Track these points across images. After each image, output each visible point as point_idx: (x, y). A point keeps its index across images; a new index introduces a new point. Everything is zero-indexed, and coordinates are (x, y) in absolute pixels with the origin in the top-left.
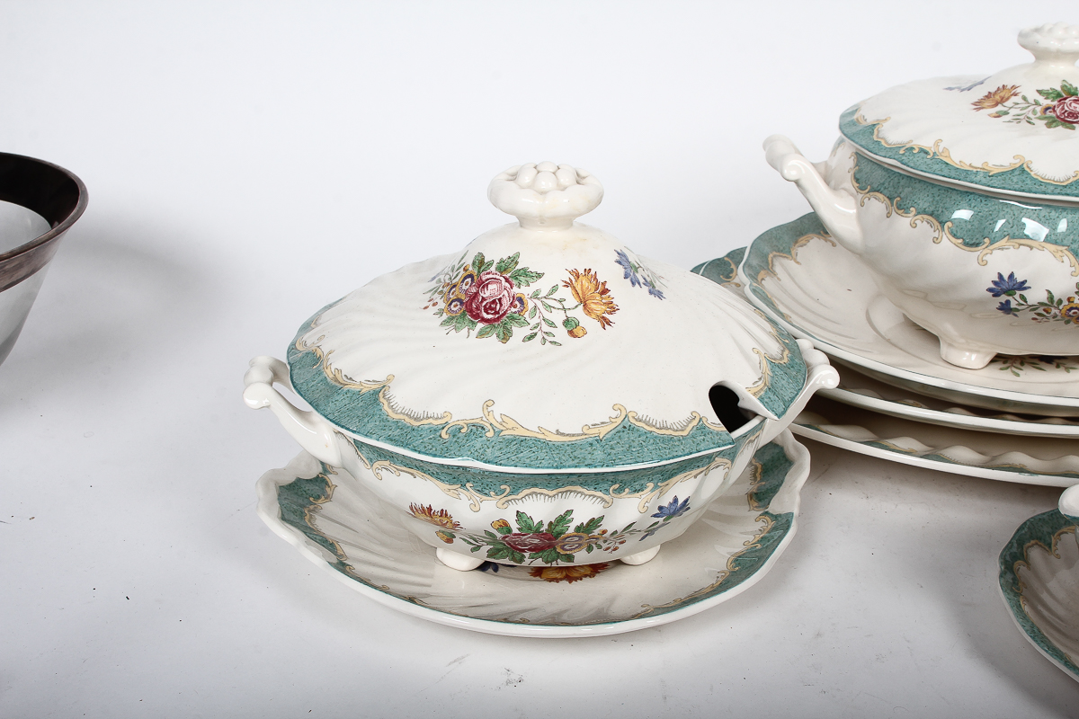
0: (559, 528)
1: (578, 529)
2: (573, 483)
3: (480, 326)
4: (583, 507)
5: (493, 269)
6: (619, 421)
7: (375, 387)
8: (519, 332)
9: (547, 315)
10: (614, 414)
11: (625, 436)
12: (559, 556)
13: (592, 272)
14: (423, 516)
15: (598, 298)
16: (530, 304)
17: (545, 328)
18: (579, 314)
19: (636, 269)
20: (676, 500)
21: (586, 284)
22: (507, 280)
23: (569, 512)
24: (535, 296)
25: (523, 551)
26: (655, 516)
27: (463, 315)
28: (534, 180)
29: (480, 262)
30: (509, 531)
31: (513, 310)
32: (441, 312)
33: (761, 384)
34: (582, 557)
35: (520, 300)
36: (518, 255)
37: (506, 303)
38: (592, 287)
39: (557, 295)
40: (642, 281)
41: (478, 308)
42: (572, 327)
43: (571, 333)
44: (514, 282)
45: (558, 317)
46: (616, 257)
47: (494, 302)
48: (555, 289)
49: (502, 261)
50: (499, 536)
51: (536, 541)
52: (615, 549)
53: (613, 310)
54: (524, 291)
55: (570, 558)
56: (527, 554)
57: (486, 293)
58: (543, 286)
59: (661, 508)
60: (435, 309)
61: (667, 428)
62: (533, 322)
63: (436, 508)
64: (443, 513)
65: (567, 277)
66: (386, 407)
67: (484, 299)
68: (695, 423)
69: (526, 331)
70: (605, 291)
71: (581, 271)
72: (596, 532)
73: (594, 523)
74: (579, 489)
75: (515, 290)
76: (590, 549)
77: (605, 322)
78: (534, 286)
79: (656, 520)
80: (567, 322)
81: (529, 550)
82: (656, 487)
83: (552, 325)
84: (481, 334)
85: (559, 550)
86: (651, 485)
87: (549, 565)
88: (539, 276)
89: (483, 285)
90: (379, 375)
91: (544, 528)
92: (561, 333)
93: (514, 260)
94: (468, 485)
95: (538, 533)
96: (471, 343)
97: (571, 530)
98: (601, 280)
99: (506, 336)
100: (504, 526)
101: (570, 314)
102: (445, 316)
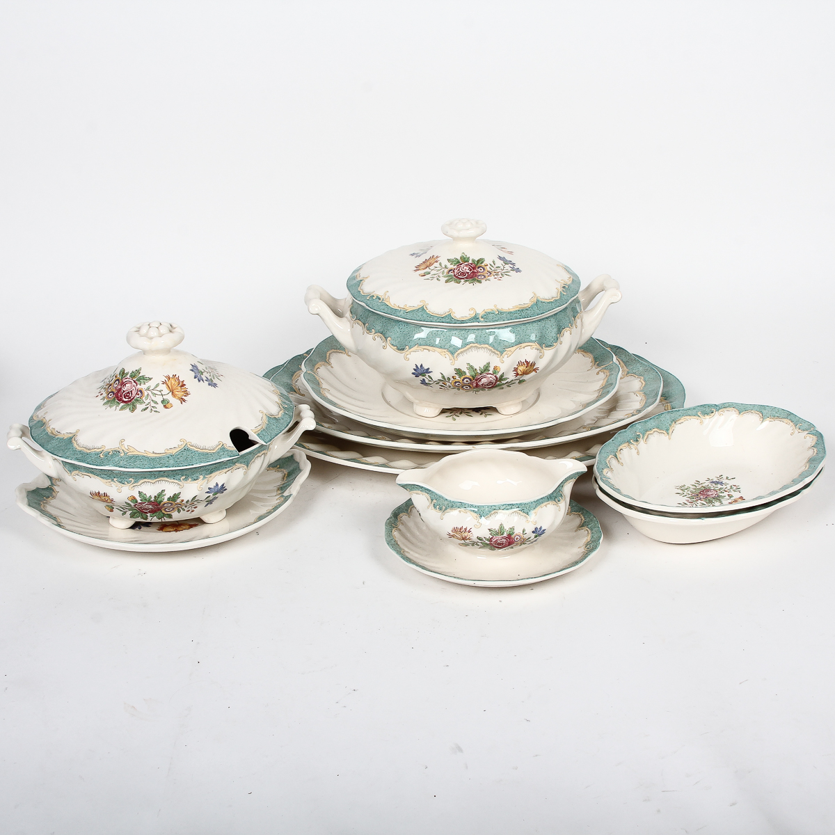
0: (159, 499)
1: (169, 499)
2: (162, 476)
3: (122, 404)
4: (169, 488)
5: (128, 376)
6: (183, 446)
7: (70, 435)
8: (140, 407)
9: (154, 398)
10: (180, 443)
11: (185, 453)
12: (164, 515)
13: (177, 376)
14: (96, 497)
15: (180, 389)
16: (146, 393)
17: (153, 404)
18: (169, 397)
19: (202, 373)
20: (217, 485)
21: (173, 382)
22: (135, 382)
23: (163, 491)
24: (148, 389)
25: (146, 513)
26: (207, 492)
27: (114, 399)
28: (148, 332)
29: (123, 373)
30: (137, 502)
31: (137, 396)
32: (104, 399)
33: (260, 427)
34: (176, 516)
35: (141, 391)
36: (141, 369)
37: (134, 393)
38: (176, 383)
39: (158, 389)
40: (205, 379)
41: (121, 396)
42: (166, 404)
43: (165, 406)
44: (138, 383)
45: (159, 399)
46: (191, 367)
47: (128, 393)
48: (157, 385)
49: (133, 372)
50: (132, 504)
51: (151, 507)
52: (192, 511)
53: (187, 394)
54: (143, 387)
55: (170, 516)
56: (149, 515)
57: (125, 389)
58: (152, 384)
59: (209, 488)
60: (101, 397)
61: (206, 449)
62: (147, 402)
63: (102, 492)
64: (105, 495)
65: (164, 379)
66: (75, 445)
67: (124, 391)
68: (220, 446)
69: (143, 406)
70: (183, 385)
71: (171, 376)
72: (179, 501)
73: (176, 496)
74: (166, 479)
75: (139, 386)
76: (179, 511)
77: (183, 400)
78: (147, 384)
79: (209, 495)
80: (163, 402)
81: (149, 512)
82: (204, 477)
83: (156, 403)
84: (122, 409)
85: (163, 512)
86: (202, 477)
87: (160, 521)
88: (150, 379)
89: (123, 384)
90: (73, 430)
91: (153, 499)
92: (160, 407)
93: (138, 371)
94: (115, 479)
95: (150, 502)
96: (118, 413)
97: (166, 500)
98: (181, 380)
99: (133, 410)
100: (134, 499)
101: (165, 397)
102: (106, 400)
